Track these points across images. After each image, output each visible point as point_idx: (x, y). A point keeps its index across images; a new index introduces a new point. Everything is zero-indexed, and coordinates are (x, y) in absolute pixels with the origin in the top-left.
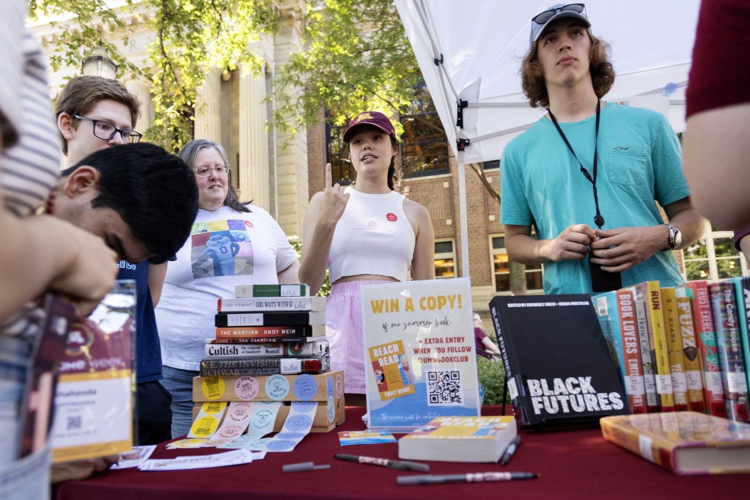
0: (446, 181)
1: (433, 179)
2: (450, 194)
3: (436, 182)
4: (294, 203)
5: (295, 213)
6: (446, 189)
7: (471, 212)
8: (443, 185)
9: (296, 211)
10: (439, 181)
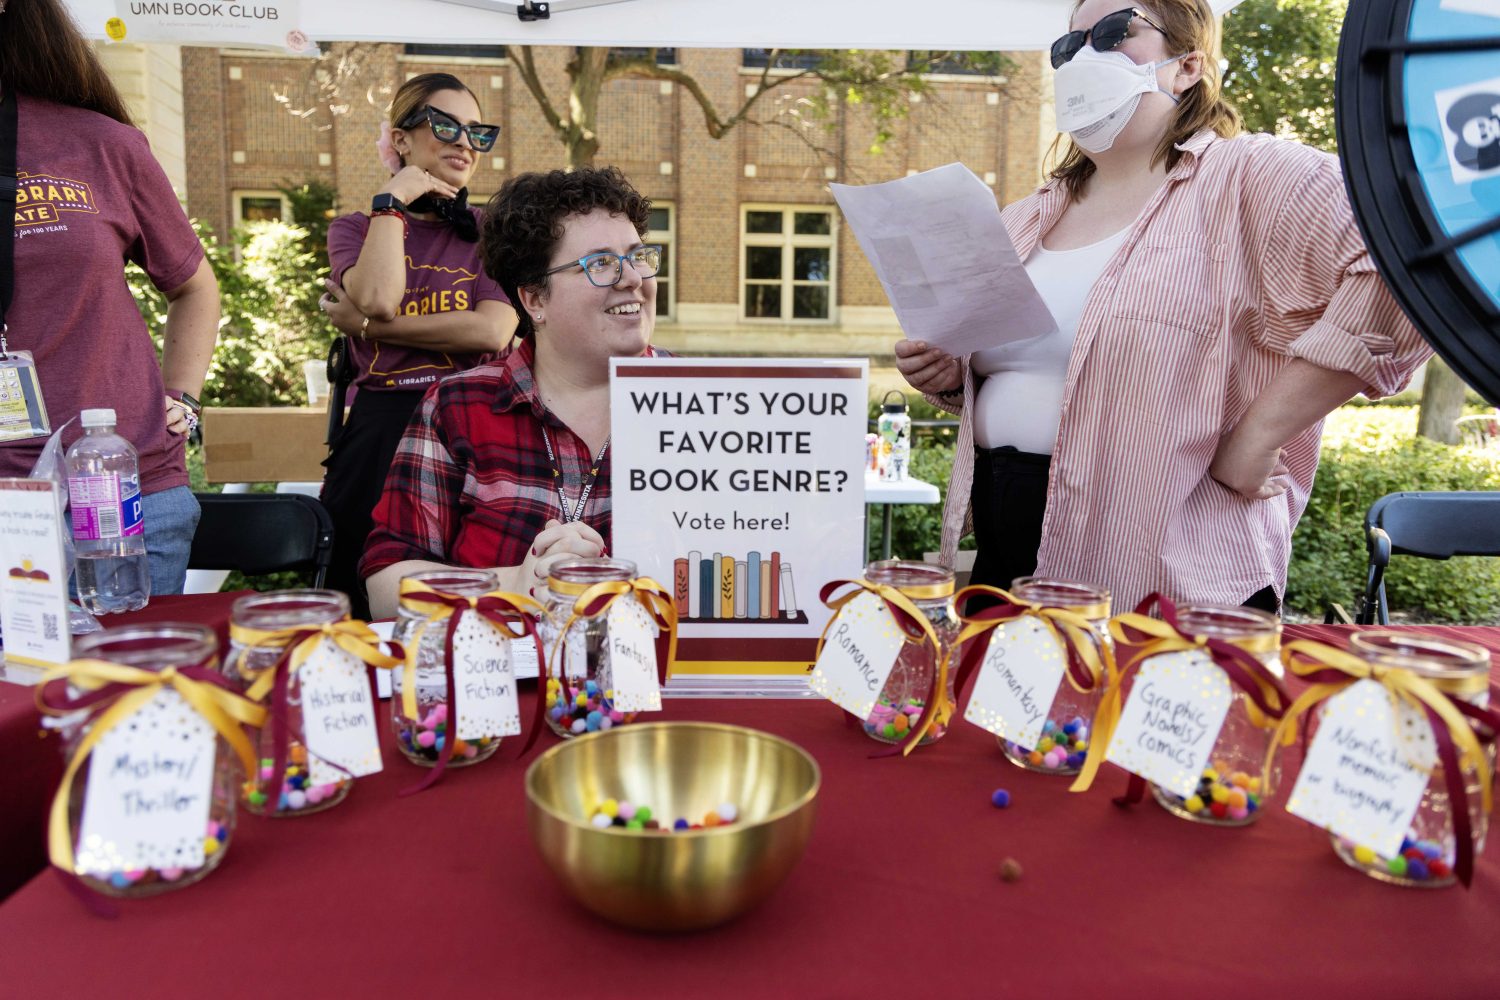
0: (497, 74)
1: (469, 66)
2: (504, 104)
3: (475, 72)
4: (139, 73)
5: (142, 97)
6: (494, 92)
7: (543, 148)
8: (489, 82)
9: (145, 92)
10: (482, 73)
